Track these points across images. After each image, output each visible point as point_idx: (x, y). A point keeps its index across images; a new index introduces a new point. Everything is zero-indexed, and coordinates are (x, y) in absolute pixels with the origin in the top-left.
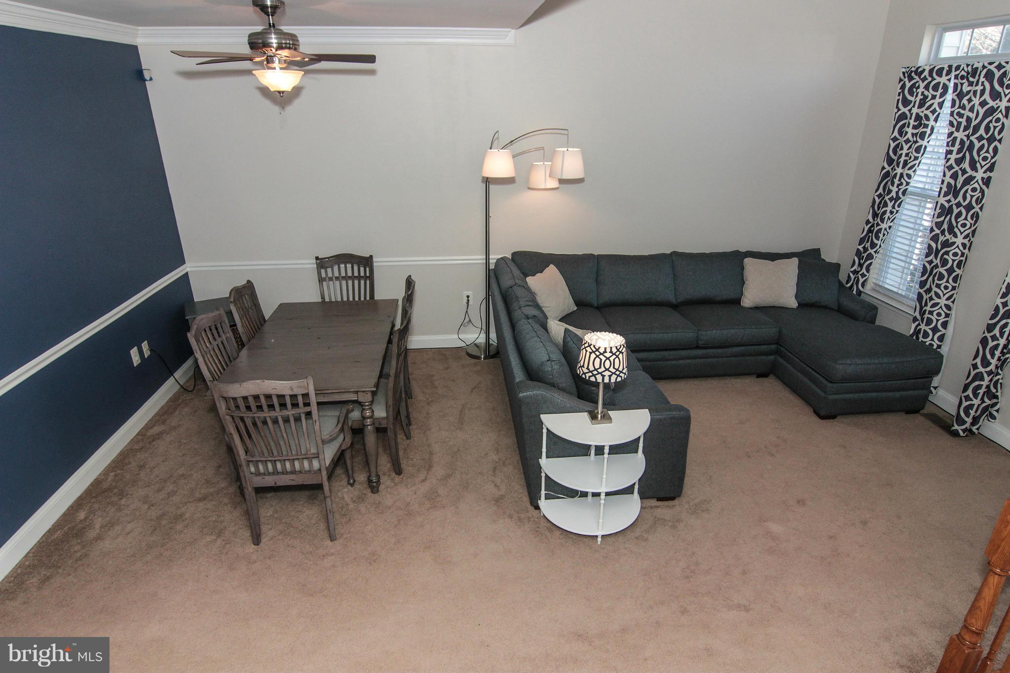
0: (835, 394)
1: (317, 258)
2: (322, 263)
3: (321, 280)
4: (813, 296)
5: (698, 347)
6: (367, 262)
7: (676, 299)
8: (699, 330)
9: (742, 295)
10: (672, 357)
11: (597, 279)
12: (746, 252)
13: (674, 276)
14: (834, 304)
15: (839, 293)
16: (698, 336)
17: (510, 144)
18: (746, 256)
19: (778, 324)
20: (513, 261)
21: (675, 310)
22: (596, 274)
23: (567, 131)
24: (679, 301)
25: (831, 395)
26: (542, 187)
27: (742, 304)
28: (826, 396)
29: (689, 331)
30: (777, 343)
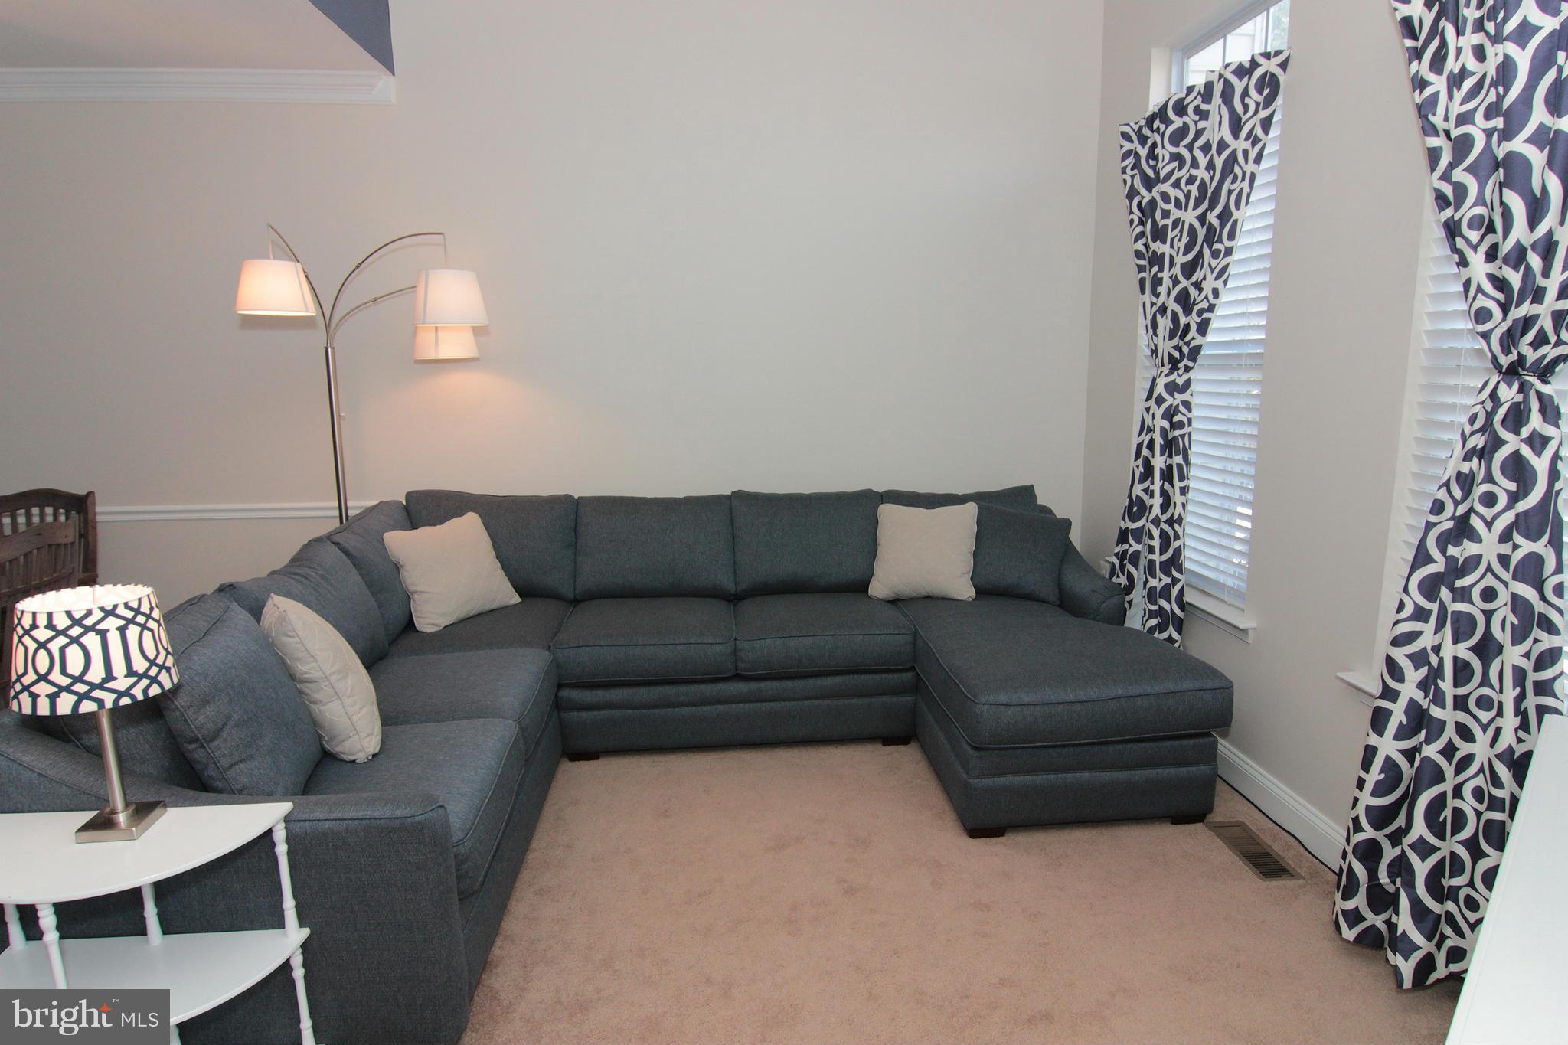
0: (988, 776)
4: (1009, 574)
5: (738, 677)
6: (80, 504)
7: (736, 583)
8: (736, 639)
9: (872, 574)
10: (682, 698)
11: (576, 543)
12: (886, 492)
13: (734, 538)
14: (1048, 591)
15: (1060, 569)
16: (735, 652)
17: (357, 270)
18: (884, 499)
19: (915, 626)
20: (406, 508)
21: (734, 606)
22: (573, 533)
23: (441, 236)
24: (743, 587)
25: (978, 777)
26: (432, 355)
27: (870, 592)
28: (968, 780)
29: (714, 642)
30: (913, 669)
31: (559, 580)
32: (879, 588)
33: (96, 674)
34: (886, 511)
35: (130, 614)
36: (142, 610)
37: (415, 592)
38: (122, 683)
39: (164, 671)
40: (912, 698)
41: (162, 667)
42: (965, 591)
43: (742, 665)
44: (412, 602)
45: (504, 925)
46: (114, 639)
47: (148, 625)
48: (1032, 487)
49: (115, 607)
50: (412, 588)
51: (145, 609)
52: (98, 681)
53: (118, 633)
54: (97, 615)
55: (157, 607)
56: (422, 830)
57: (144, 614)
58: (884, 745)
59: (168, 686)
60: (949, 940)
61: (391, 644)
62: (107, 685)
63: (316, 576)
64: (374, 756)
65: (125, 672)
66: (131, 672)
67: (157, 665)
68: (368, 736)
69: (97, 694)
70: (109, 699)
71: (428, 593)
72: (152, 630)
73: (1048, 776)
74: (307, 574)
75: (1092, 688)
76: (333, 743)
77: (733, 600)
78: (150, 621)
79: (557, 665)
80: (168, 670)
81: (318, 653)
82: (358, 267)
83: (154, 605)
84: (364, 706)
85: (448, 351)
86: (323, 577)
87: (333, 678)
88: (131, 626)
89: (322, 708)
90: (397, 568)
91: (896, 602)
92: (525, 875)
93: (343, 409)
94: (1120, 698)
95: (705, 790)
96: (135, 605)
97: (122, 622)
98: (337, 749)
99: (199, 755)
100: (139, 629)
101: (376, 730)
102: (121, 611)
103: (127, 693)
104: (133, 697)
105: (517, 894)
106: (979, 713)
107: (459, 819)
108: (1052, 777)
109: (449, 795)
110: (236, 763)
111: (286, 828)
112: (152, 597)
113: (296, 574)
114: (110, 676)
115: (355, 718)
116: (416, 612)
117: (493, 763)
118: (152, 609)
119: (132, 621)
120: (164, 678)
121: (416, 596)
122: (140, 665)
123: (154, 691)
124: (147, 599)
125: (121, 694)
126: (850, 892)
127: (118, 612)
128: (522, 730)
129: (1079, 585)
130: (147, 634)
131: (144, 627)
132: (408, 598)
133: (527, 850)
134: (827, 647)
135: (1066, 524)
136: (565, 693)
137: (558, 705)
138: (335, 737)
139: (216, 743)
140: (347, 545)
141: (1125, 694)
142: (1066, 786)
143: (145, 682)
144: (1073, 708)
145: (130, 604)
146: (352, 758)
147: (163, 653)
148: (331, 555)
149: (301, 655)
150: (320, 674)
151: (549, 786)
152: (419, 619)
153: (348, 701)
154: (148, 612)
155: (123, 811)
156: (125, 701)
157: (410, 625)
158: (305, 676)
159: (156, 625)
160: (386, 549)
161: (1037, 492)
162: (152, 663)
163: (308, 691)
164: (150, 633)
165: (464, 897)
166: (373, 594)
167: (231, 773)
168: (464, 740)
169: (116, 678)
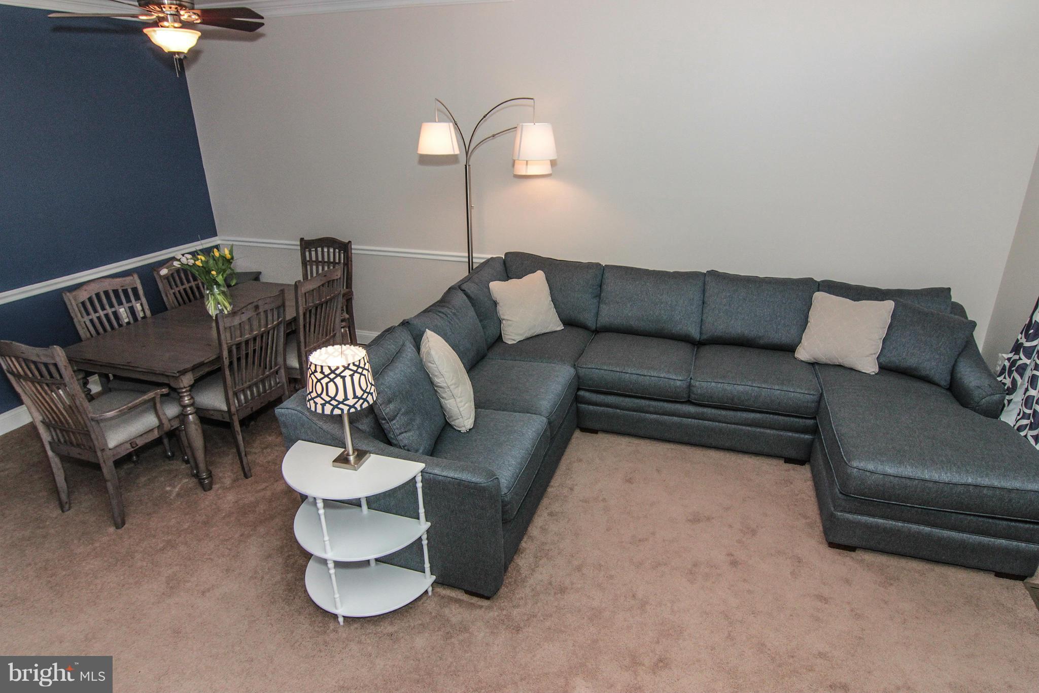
0: (849, 513)
1: (302, 240)
2: (306, 245)
3: (304, 263)
5: (689, 402)
6: (345, 247)
7: (701, 333)
8: (691, 378)
9: (800, 342)
10: (652, 409)
11: (600, 295)
12: (823, 281)
13: (703, 303)
14: (942, 377)
15: (956, 361)
16: (690, 386)
17: (484, 119)
18: (820, 288)
19: (822, 389)
20: (504, 262)
21: (698, 348)
22: (599, 288)
23: (533, 100)
24: (705, 337)
25: (841, 511)
26: (524, 173)
27: (796, 355)
28: (834, 512)
29: (677, 378)
30: (814, 418)
31: (588, 318)
32: (803, 354)
33: (340, 397)
34: (820, 297)
35: (355, 368)
36: (361, 366)
37: (504, 319)
38: (351, 402)
39: (370, 395)
40: (811, 437)
41: (369, 393)
42: (870, 367)
43: (693, 396)
44: (502, 325)
45: (529, 529)
46: (348, 380)
47: (363, 373)
48: (949, 289)
49: (349, 365)
50: (502, 317)
51: (362, 365)
52: (341, 400)
53: (350, 377)
54: (341, 369)
55: (368, 362)
56: (485, 490)
57: (361, 368)
58: (785, 462)
59: (371, 402)
60: (791, 616)
61: (488, 350)
62: (345, 402)
63: (451, 314)
64: (470, 430)
65: (353, 397)
66: (355, 397)
67: (367, 392)
68: (468, 419)
69: (341, 406)
70: (346, 408)
71: (510, 320)
72: (365, 375)
73: (897, 523)
74: (447, 312)
75: (946, 473)
76: (451, 420)
77: (698, 344)
78: (364, 371)
79: (578, 377)
80: (372, 394)
81: (445, 373)
82: (484, 117)
83: (366, 361)
84: (466, 403)
85: (532, 170)
86: (454, 314)
87: (452, 387)
88: (356, 374)
89: (446, 402)
90: (495, 304)
91: (814, 365)
92: (545, 501)
93: (474, 202)
94: (969, 485)
95: (657, 470)
96: (357, 363)
97: (352, 372)
98: (453, 423)
99: (386, 426)
100: (359, 375)
101: (472, 416)
102: (351, 367)
103: (353, 406)
104: (356, 408)
105: (539, 512)
106: (849, 473)
107: (506, 480)
108: (900, 524)
109: (503, 465)
110: (402, 433)
111: (422, 475)
112: (365, 358)
113: (440, 312)
114: (346, 399)
115: (461, 409)
116: (503, 331)
117: (529, 446)
118: (365, 364)
119: (356, 372)
120: (370, 399)
121: (504, 322)
122: (359, 393)
123: (365, 405)
124: (363, 359)
125: (351, 407)
126: (734, 563)
127: (350, 367)
128: (550, 423)
129: (970, 378)
130: (363, 377)
131: (361, 374)
132: (500, 321)
133: (548, 486)
134: (753, 394)
135: (973, 325)
136: (581, 393)
137: (577, 399)
138: (452, 417)
139: (394, 422)
140: (469, 292)
141: (974, 483)
142: (909, 533)
143: (361, 401)
144: (926, 484)
145: (355, 363)
146: (459, 429)
147: (369, 385)
148: (460, 299)
149: (436, 374)
150: (445, 385)
151: (565, 447)
152: (505, 336)
153: (458, 400)
154: (363, 366)
155: (353, 455)
156: (352, 410)
157: (500, 338)
158: (439, 384)
159: (367, 372)
160: (490, 292)
161: (952, 293)
162: (365, 391)
163: (439, 392)
164: (364, 377)
165: (505, 522)
166: (481, 321)
167: (400, 437)
168: (516, 428)
169: (349, 399)
